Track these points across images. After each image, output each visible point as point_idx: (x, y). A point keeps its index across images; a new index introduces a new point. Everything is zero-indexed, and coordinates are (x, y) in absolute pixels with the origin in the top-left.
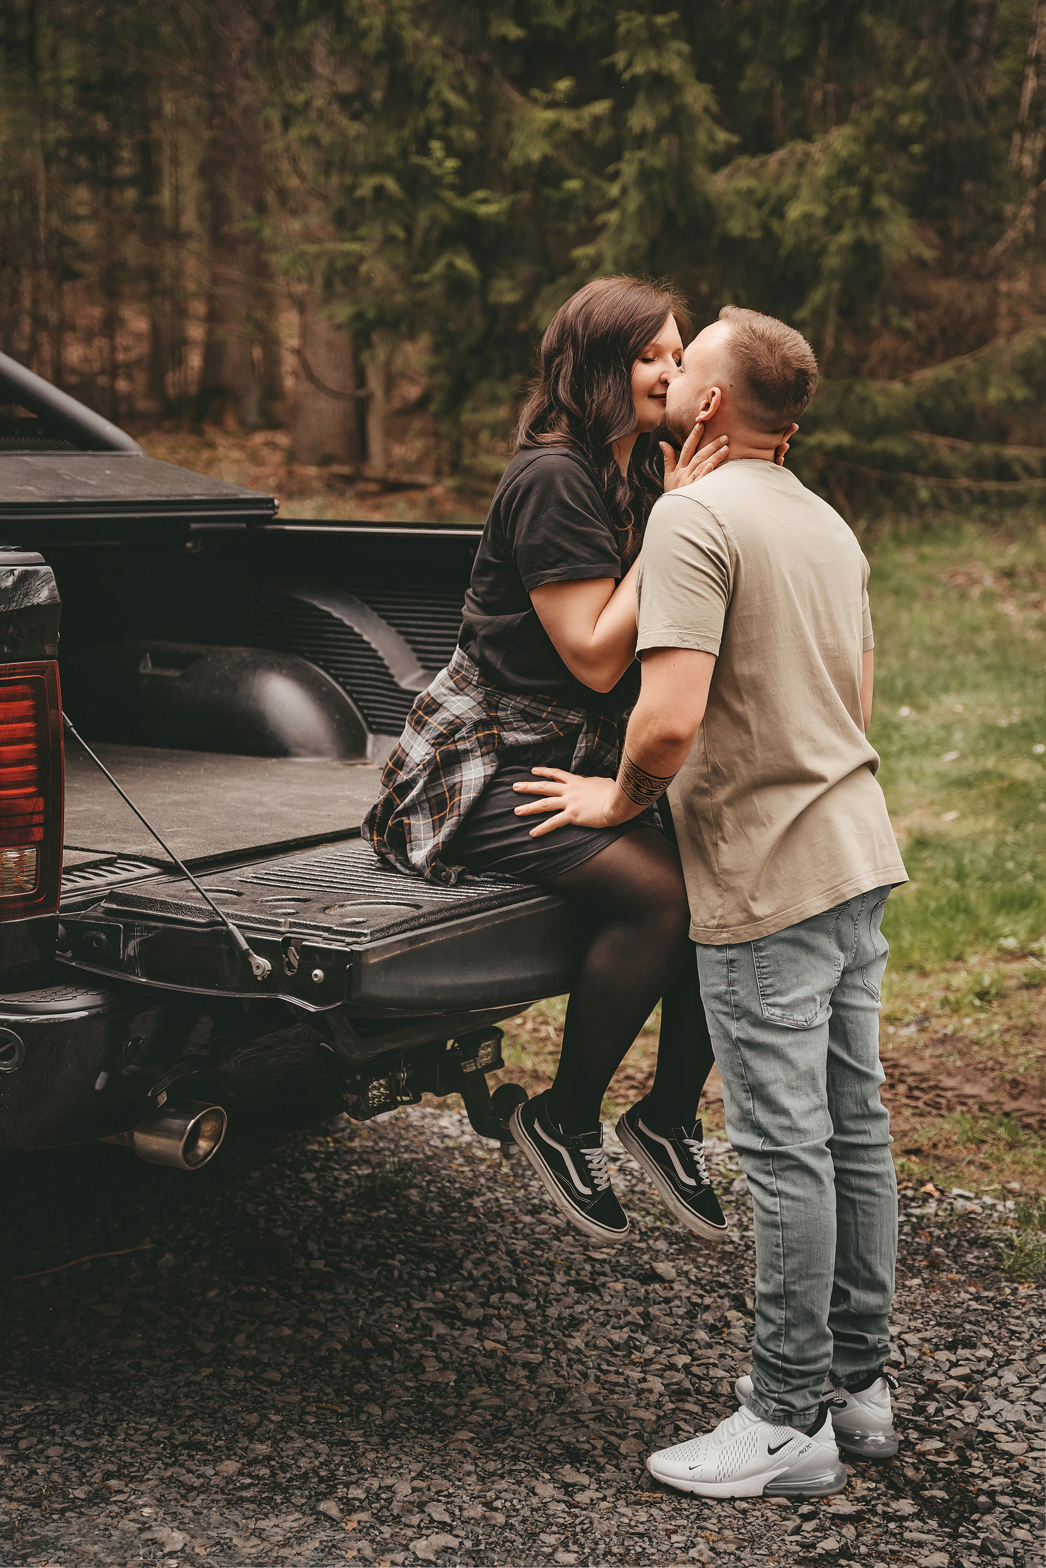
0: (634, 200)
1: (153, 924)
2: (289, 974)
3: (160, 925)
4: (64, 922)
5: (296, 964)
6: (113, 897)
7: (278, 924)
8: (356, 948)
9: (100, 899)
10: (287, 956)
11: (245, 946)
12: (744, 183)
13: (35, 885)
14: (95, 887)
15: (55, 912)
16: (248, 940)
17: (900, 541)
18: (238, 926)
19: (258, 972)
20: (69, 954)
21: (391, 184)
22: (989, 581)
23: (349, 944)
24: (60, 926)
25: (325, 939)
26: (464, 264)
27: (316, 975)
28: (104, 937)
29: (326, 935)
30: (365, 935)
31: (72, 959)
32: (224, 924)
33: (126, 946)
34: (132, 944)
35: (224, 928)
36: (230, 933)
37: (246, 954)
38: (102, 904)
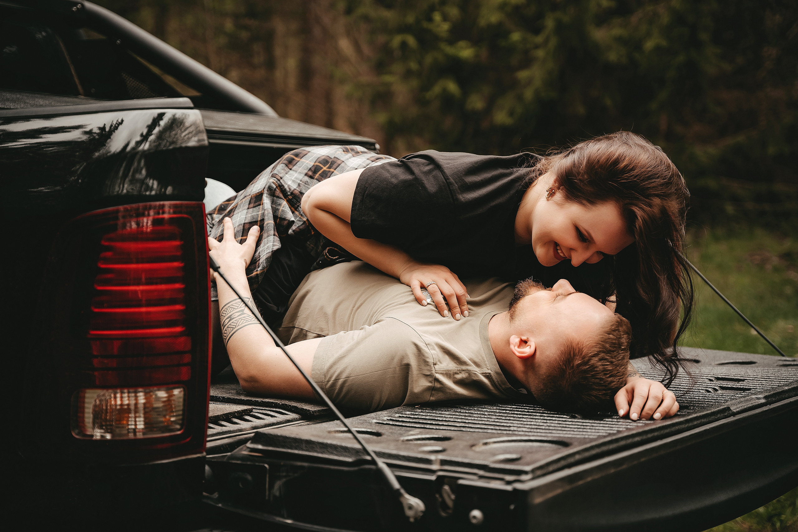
0: (553, 42)
1: (299, 464)
2: (443, 514)
3: (306, 464)
4: (211, 463)
5: (450, 503)
6: (259, 437)
7: (429, 462)
8: (519, 486)
9: (245, 441)
10: (441, 496)
11: (396, 485)
12: (617, 31)
13: (182, 425)
14: (241, 430)
15: (201, 453)
16: (399, 478)
17: (717, 239)
18: (389, 465)
19: (409, 513)
20: (216, 495)
21: (411, 41)
22: (775, 261)
23: (509, 483)
24: (207, 468)
25: (481, 477)
26: (452, 87)
27: (475, 517)
28: (249, 478)
29: (481, 473)
30: (526, 473)
31: (218, 500)
32: (373, 462)
33: (271, 486)
34: (278, 484)
35: (373, 467)
36: (380, 473)
37: (397, 494)
38: (249, 445)
